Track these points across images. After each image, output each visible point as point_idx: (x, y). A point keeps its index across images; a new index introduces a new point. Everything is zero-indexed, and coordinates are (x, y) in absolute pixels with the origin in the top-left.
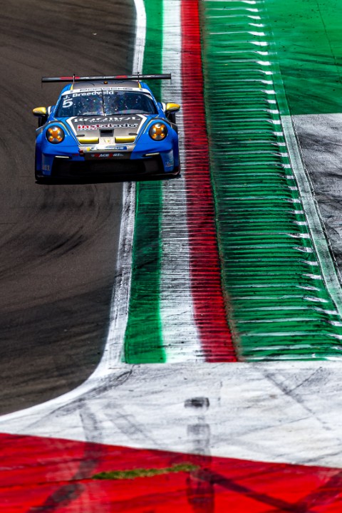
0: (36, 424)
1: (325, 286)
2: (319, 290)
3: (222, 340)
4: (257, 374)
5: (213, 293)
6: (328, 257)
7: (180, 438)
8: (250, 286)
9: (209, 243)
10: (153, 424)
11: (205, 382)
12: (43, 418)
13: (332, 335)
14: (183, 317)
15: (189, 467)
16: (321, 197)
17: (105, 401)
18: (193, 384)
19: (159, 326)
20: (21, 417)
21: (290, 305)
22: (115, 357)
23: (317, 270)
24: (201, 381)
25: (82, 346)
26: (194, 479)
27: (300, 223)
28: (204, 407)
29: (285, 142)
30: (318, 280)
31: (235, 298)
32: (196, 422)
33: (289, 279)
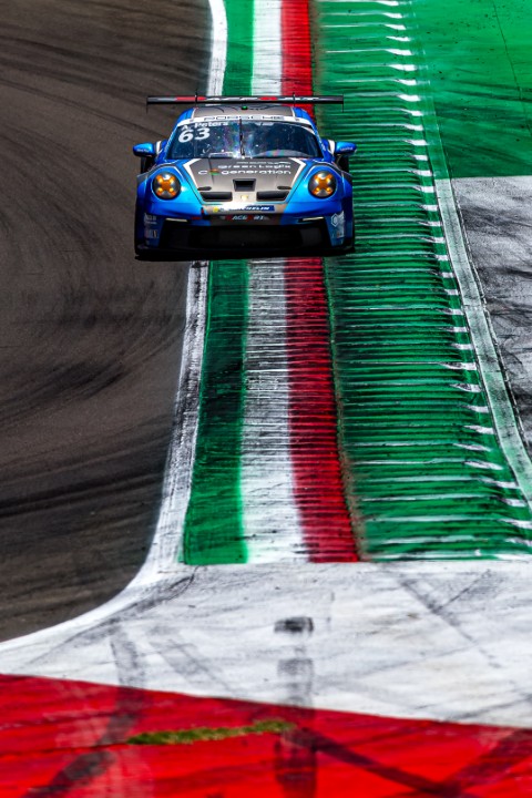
0: (42, 659)
1: (498, 444)
2: (489, 450)
3: (336, 528)
4: (388, 581)
5: (325, 456)
6: (504, 399)
7: (266, 680)
8: (381, 444)
9: (319, 377)
10: (224, 659)
11: (307, 594)
12: (53, 649)
13: (507, 520)
14: (276, 492)
15: (280, 725)
16: (495, 306)
17: (150, 623)
18: (289, 597)
19: (239, 506)
20: (19, 648)
21: (443, 474)
22: (169, 555)
23: (487, 420)
24: (301, 591)
25: (118, 537)
26: (286, 743)
27: (462, 347)
28: (305, 633)
29: (441, 220)
30: (488, 436)
31: (358, 463)
32: (291, 655)
33: (442, 433)
